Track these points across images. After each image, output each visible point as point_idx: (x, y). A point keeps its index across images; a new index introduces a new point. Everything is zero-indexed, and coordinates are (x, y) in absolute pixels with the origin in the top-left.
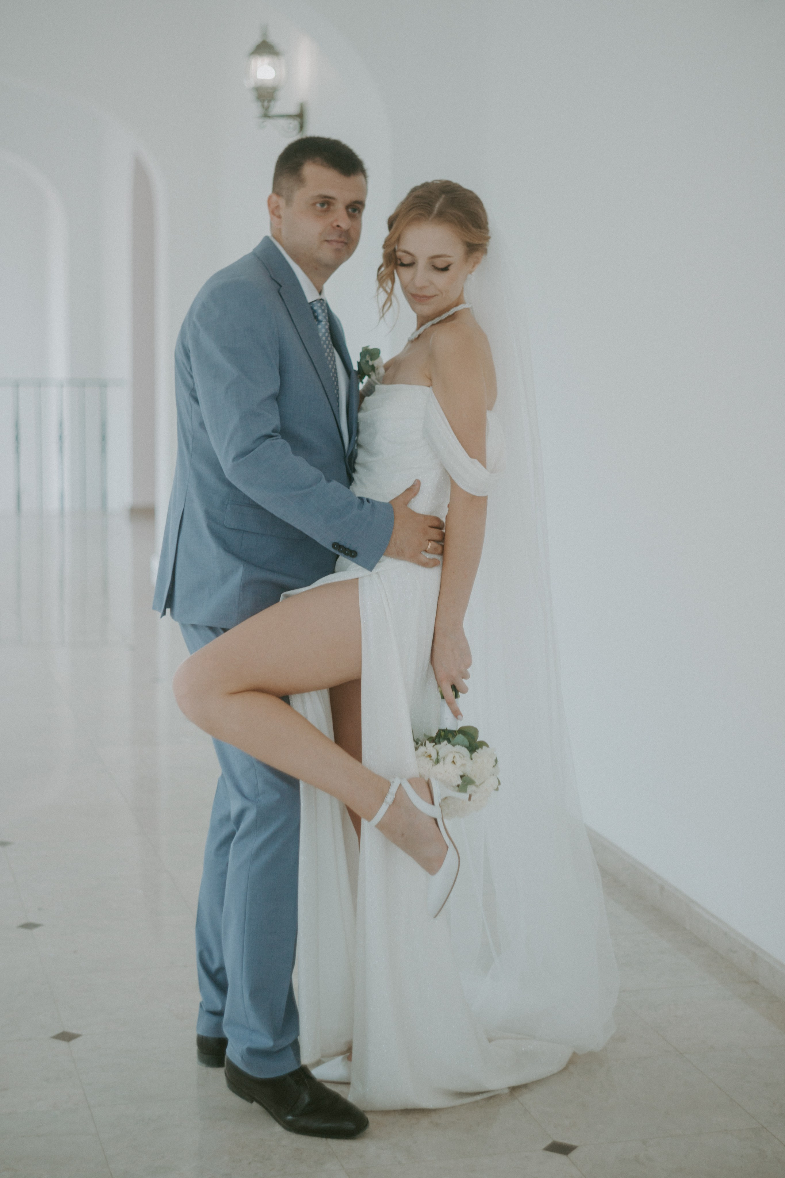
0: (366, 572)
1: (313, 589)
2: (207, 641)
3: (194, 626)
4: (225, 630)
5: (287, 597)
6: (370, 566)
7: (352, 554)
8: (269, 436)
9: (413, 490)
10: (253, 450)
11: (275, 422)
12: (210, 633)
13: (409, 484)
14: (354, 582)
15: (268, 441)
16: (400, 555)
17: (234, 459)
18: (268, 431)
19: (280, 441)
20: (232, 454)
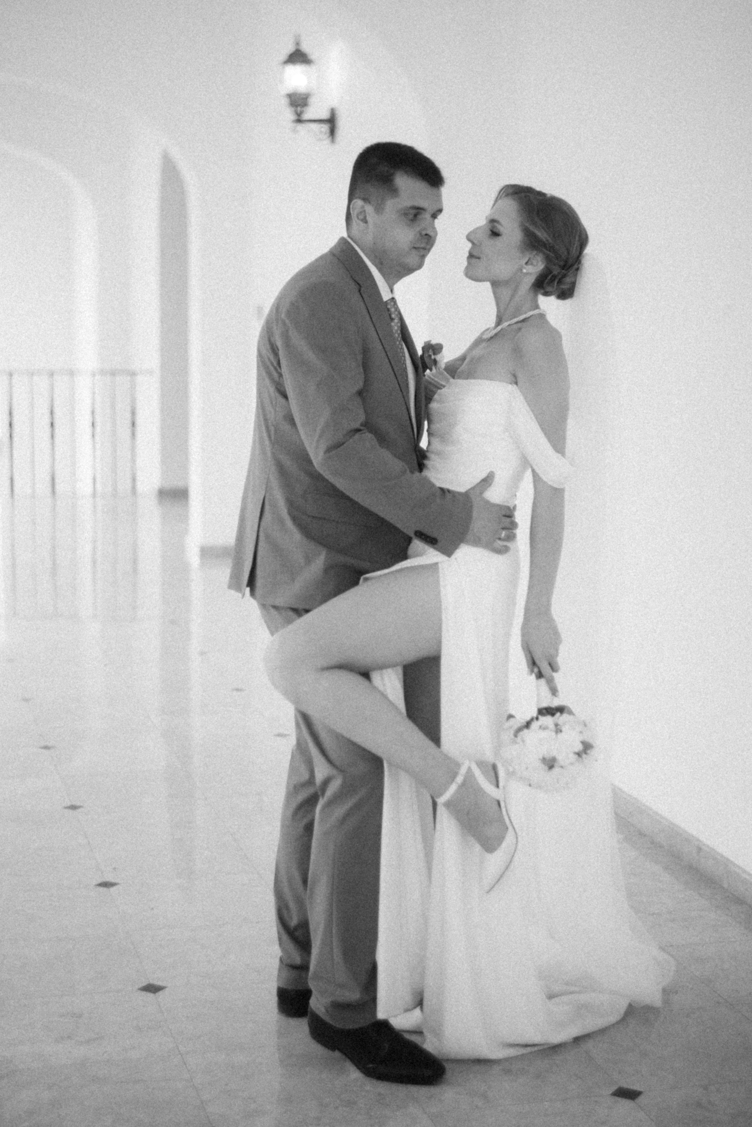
0: (447, 558)
1: (392, 572)
2: (289, 622)
3: (275, 607)
4: (307, 611)
5: (366, 579)
6: (448, 552)
7: (431, 541)
8: (358, 430)
9: (487, 481)
10: (343, 444)
11: (362, 418)
12: (291, 613)
13: (484, 475)
14: (434, 567)
15: (357, 436)
16: (477, 542)
17: (325, 453)
18: (357, 425)
19: (368, 436)
20: (323, 447)
